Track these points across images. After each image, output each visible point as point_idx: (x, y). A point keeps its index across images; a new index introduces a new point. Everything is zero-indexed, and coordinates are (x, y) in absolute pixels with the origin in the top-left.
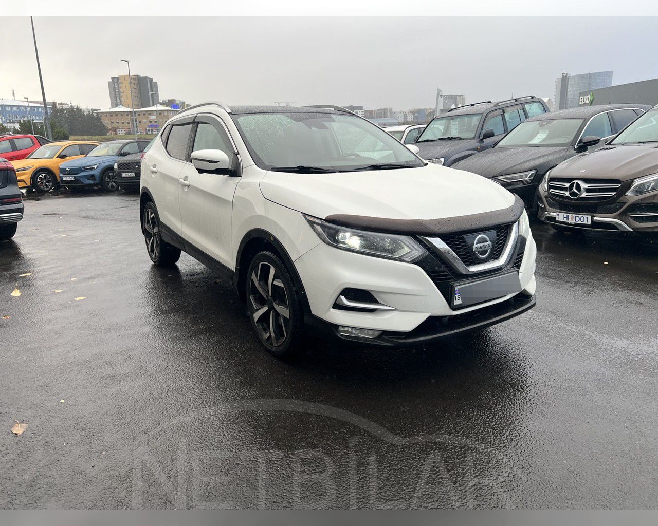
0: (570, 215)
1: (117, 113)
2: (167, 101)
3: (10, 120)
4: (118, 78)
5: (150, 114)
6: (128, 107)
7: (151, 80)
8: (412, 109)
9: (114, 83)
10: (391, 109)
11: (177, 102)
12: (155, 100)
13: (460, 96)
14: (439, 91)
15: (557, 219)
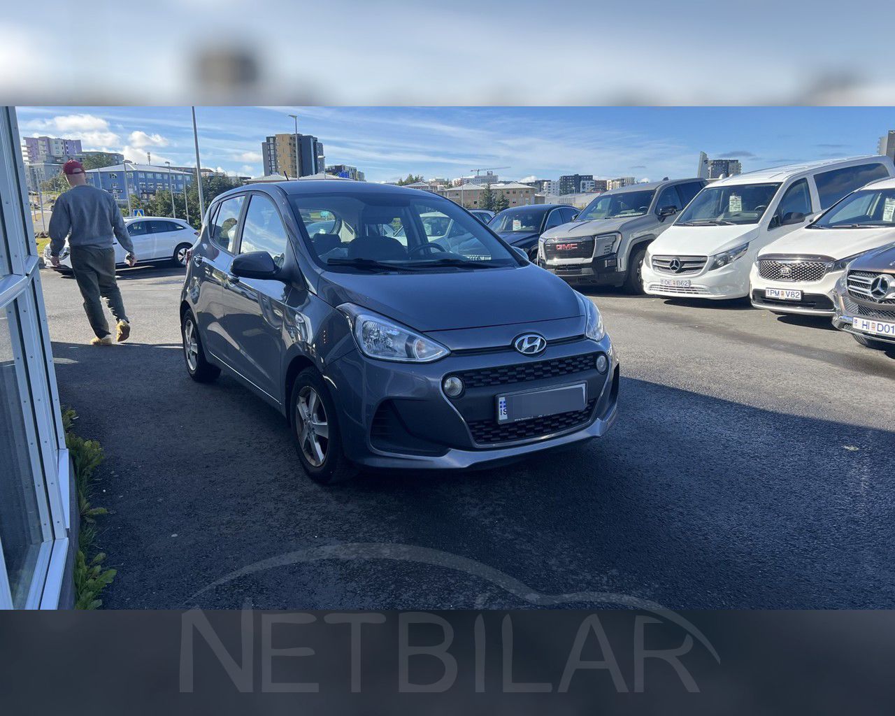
0: (871, 322)
1: (271, 183)
2: (334, 168)
4: (274, 138)
7: (316, 140)
9: (269, 144)
11: (347, 169)
12: (319, 168)
15: (854, 327)
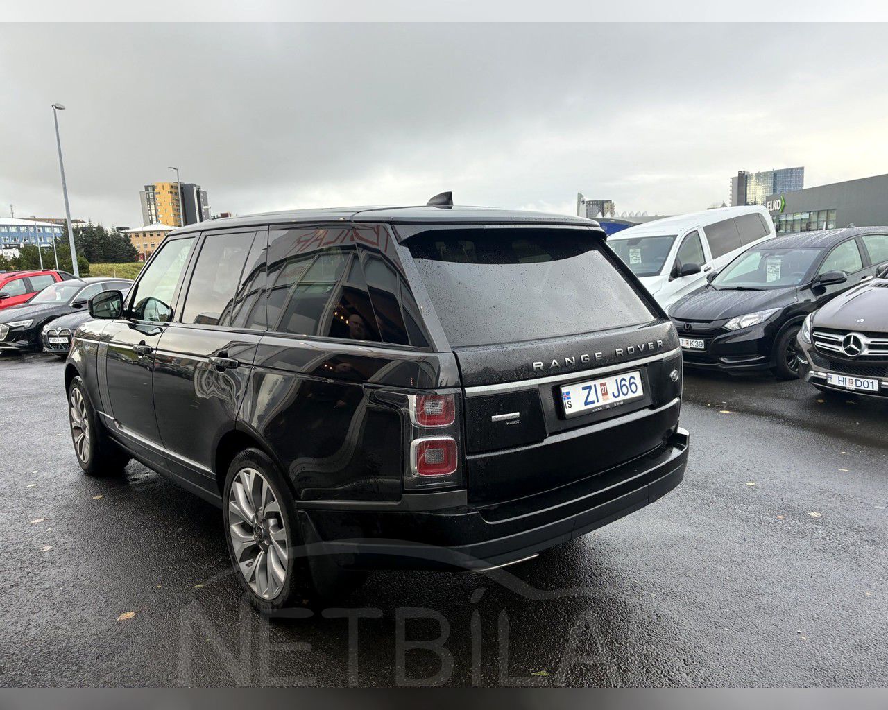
0: (848, 378)
1: (152, 233)
4: (154, 187)
6: (167, 224)
7: (199, 188)
9: (148, 194)
12: (204, 216)
13: (607, 201)
15: (829, 382)
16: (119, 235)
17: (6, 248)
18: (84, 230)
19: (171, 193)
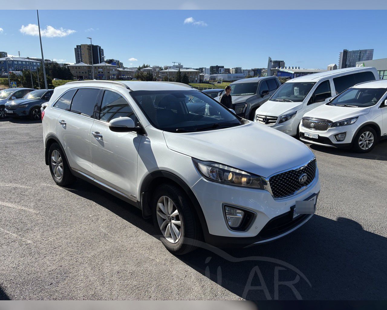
1: (79, 67)
2: (109, 61)
3: (17, 70)
4: (80, 46)
5: (99, 68)
6: (86, 63)
7: (100, 47)
8: (253, 68)
9: (78, 49)
10: (241, 68)
11: (115, 61)
12: (102, 60)
13: (282, 61)
14: (270, 59)
16: (65, 67)
17: (17, 71)
18: (50, 64)
19: (88, 49)
